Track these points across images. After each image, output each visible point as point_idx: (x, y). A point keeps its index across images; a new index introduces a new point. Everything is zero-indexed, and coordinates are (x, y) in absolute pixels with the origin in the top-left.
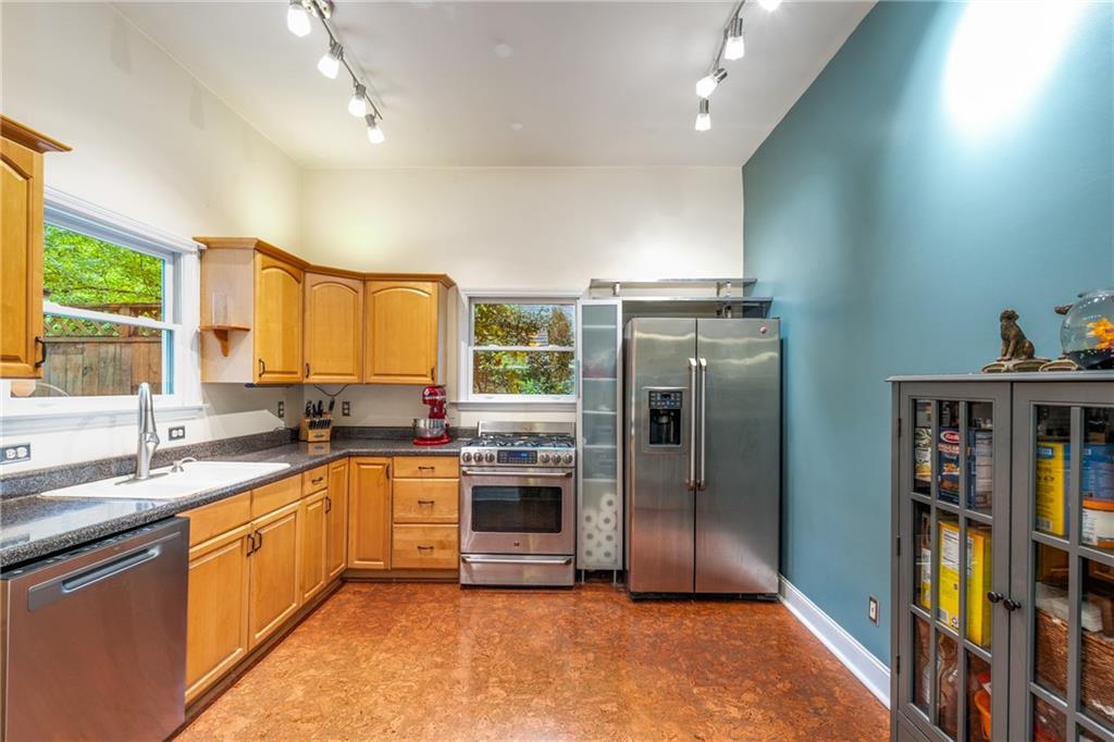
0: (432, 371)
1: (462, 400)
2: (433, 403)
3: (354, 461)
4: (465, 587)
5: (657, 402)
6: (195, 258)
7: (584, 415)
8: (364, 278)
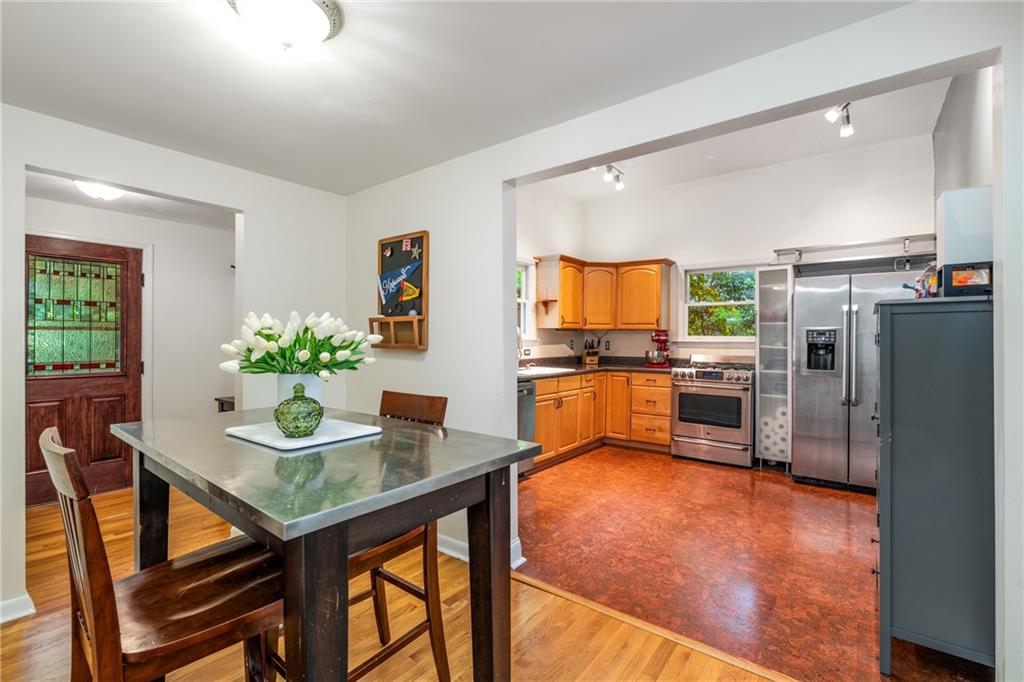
0: (658, 321)
1: (680, 340)
2: (658, 341)
3: (609, 374)
4: (675, 457)
5: (813, 338)
6: (534, 267)
7: (760, 349)
8: (617, 266)
